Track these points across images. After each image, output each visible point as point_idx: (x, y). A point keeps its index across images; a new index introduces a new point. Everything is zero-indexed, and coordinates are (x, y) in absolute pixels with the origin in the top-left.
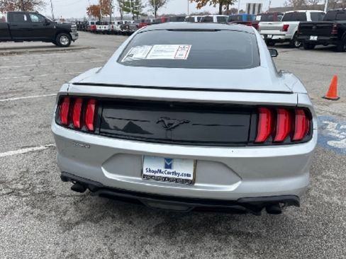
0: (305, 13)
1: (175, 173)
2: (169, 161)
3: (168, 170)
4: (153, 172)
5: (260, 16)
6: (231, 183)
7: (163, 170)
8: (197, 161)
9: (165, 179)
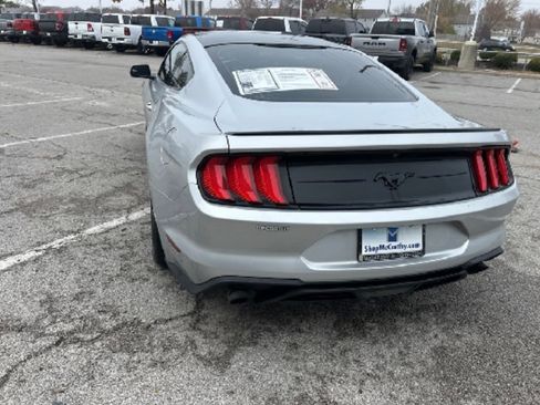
0: (283, 21)
1: (401, 246)
2: (392, 231)
3: (394, 244)
4: (374, 249)
5: (222, 22)
6: (461, 245)
7: (386, 244)
8: (425, 226)
9: (390, 256)
